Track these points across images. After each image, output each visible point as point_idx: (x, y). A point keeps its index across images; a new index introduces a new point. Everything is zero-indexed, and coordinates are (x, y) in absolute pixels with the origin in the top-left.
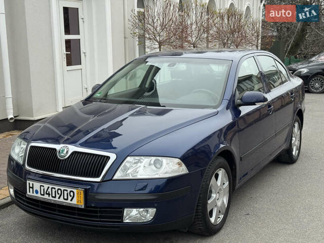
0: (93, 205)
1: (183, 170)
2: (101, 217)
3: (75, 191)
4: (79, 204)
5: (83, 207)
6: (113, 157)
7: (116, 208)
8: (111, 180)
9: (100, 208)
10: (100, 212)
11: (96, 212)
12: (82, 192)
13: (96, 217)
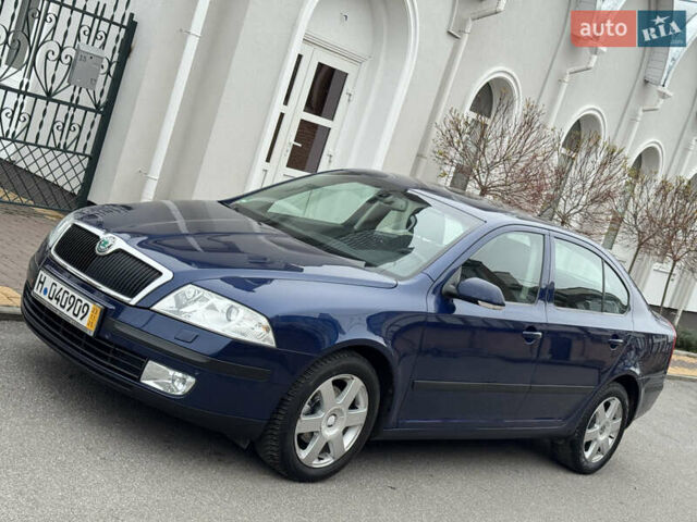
0: (107, 337)
1: (268, 339)
2: (113, 361)
3: (91, 305)
4: (89, 327)
5: (92, 334)
6: (167, 276)
7: (136, 355)
8: (148, 309)
9: (116, 346)
10: (115, 352)
11: (108, 350)
12: (99, 311)
13: (106, 358)
